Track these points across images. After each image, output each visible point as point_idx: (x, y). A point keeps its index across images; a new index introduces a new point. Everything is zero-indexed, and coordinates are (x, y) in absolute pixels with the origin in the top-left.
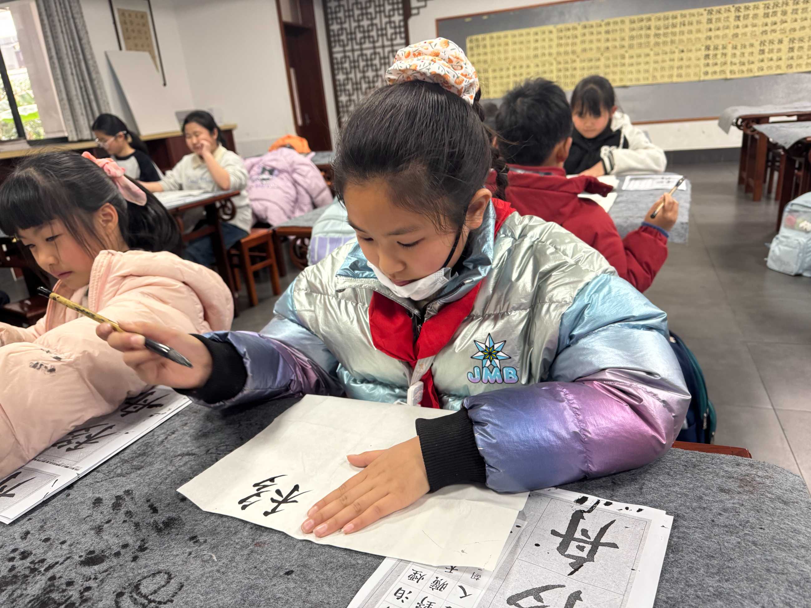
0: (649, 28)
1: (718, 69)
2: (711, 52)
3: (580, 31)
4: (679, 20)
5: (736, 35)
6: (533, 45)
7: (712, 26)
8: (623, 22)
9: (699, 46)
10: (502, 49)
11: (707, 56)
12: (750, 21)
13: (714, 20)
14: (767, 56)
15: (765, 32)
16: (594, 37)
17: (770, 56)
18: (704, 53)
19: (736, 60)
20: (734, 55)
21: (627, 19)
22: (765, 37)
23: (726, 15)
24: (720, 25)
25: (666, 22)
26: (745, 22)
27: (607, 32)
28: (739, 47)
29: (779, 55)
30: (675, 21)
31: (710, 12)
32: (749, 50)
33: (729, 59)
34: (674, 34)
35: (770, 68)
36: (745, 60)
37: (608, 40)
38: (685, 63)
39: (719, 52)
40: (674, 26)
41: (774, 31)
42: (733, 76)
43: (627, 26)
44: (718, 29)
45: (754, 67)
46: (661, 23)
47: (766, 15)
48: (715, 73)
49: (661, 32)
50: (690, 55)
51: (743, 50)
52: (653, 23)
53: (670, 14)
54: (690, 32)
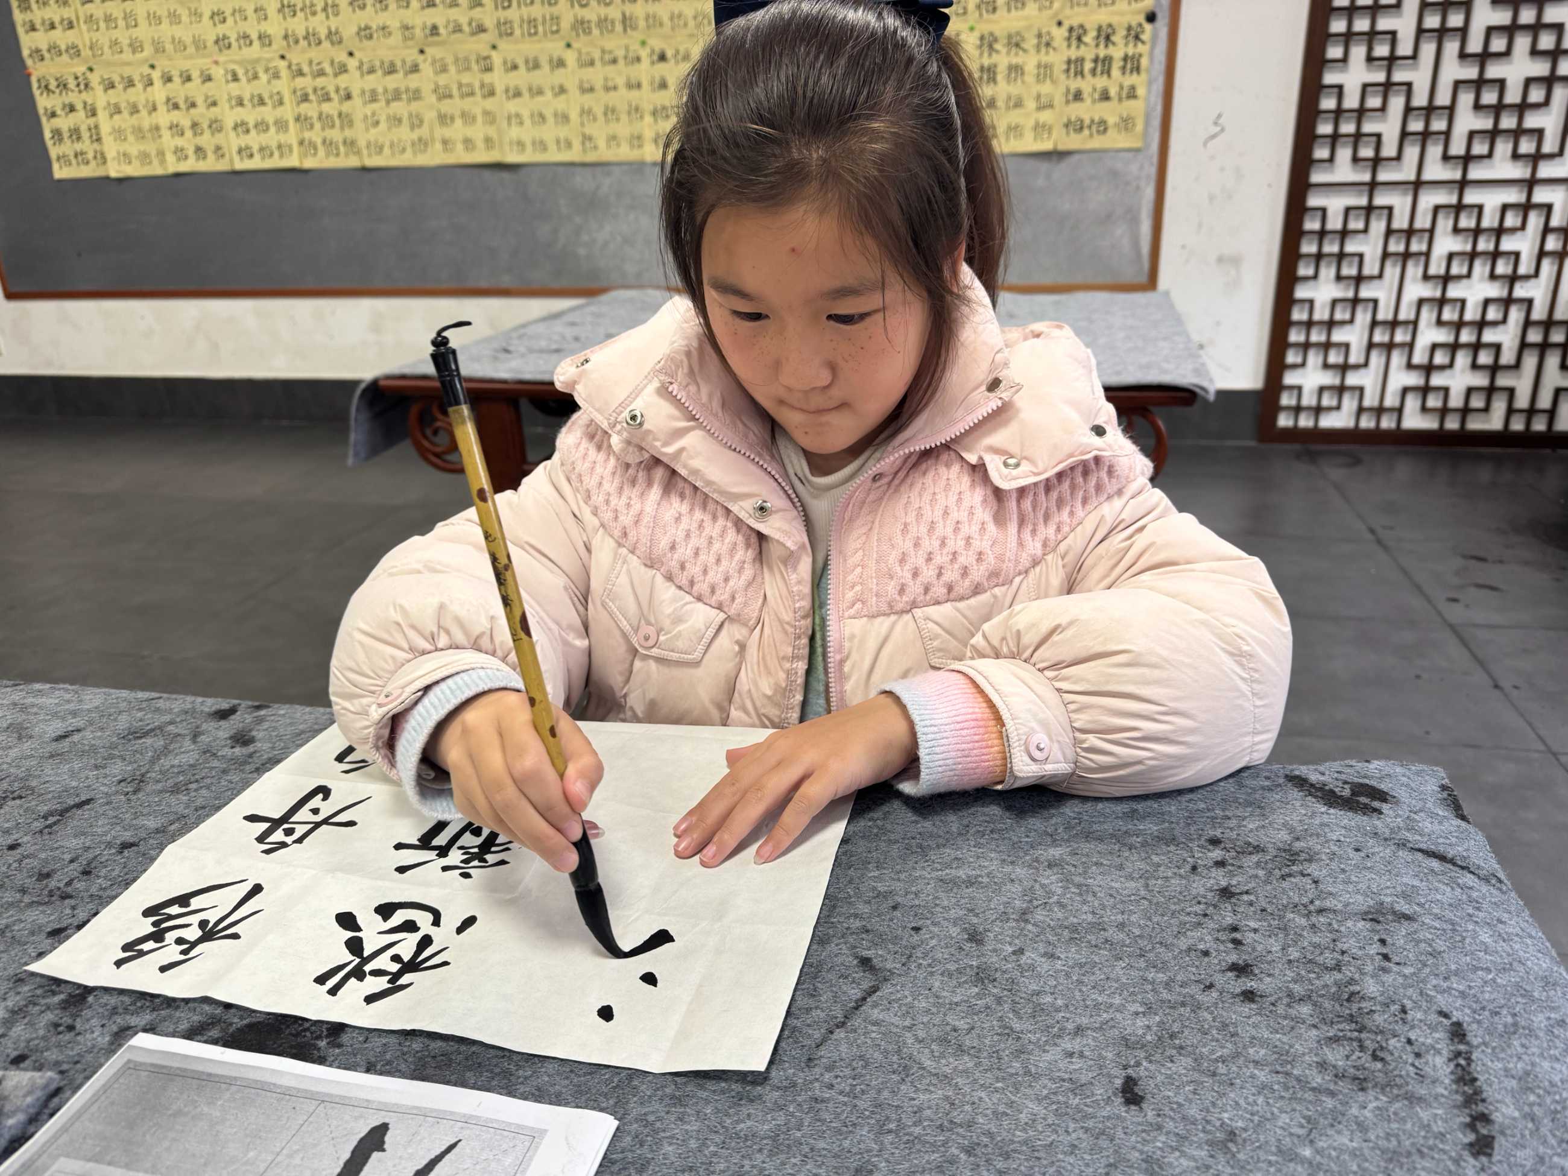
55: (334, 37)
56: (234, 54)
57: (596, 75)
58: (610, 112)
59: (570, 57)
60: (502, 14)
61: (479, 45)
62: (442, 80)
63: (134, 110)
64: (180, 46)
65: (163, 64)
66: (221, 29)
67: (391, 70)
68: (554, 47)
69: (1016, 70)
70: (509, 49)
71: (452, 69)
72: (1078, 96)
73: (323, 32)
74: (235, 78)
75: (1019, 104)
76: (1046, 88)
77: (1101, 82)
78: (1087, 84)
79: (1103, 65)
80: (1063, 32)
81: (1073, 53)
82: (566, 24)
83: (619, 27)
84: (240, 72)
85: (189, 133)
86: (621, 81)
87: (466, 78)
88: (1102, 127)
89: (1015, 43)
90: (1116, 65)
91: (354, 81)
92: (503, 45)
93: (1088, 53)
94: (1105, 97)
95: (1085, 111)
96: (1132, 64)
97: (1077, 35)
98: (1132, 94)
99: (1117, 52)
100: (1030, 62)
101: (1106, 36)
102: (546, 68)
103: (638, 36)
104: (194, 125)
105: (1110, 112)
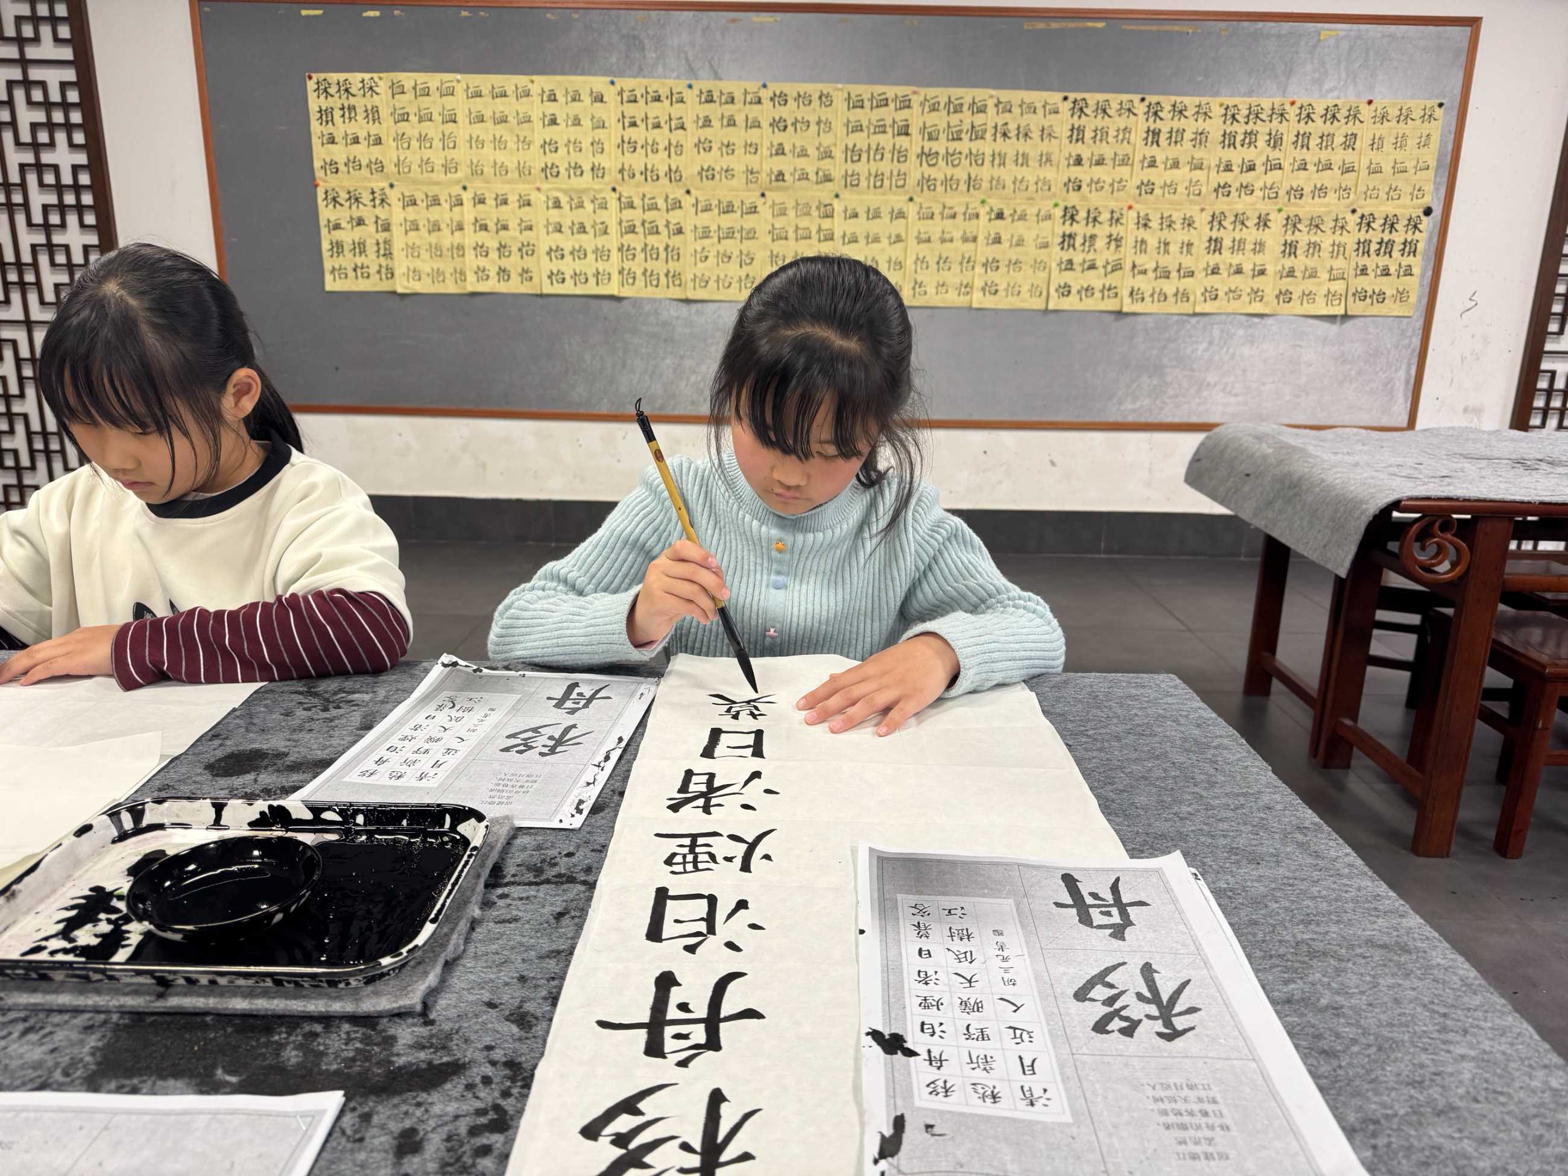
0: (905, 132)
1: (1095, 280)
2: (1080, 229)
3: (692, 110)
4: (991, 118)
5: (1147, 188)
6: (540, 133)
7: (1084, 151)
8: (825, 99)
9: (1046, 205)
10: (432, 130)
11: (1068, 240)
12: (1184, 150)
13: (1089, 134)
14: (1227, 258)
15: (1222, 189)
16: (738, 136)
17: (1237, 259)
18: (1057, 228)
19: (1147, 261)
20: (1141, 245)
21: (839, 93)
22: (1221, 204)
23: (1122, 122)
24: (1107, 150)
25: (955, 119)
26: (1174, 152)
27: (779, 125)
28: (1154, 224)
29: (1259, 259)
30: (979, 119)
31: (1079, 109)
32: (1179, 236)
33: (1128, 254)
34: (976, 159)
35: (1234, 293)
36: (1170, 261)
37: (780, 151)
38: (1005, 252)
39: (1102, 231)
40: (977, 134)
41: (1247, 189)
42: (1137, 308)
43: (839, 113)
44: (1100, 162)
45: (1195, 286)
46: (939, 120)
47: (1229, 140)
48: (1089, 290)
49: (940, 146)
50: (1020, 227)
51: (1166, 234)
52: (916, 117)
53: (967, 95)
54: (1023, 160)
55: (674, 176)
56: (563, 182)
57: (934, 228)
58: (943, 262)
59: (912, 210)
60: (851, 167)
61: (824, 193)
62: (779, 223)
63: (436, 227)
64: (502, 170)
65: (477, 186)
66: (550, 158)
67: (729, 209)
68: (898, 200)
69: (1314, 247)
70: (851, 199)
71: (792, 214)
72: (1364, 271)
73: (662, 170)
74: (557, 205)
75: (1313, 275)
76: (1339, 263)
77: (1383, 261)
78: (1370, 262)
79: (1386, 247)
80: (1356, 218)
81: (1363, 236)
82: (912, 180)
83: (963, 187)
84: (564, 200)
85: (493, 255)
86: (957, 235)
87: (803, 223)
88: (1381, 298)
89: (1316, 225)
90: (1397, 247)
91: (687, 217)
92: (846, 195)
93: (1375, 236)
94: (1386, 273)
95: (1367, 283)
96: (1410, 249)
97: (1366, 221)
98: (1409, 272)
99: (1398, 238)
100: (1326, 241)
101: (1391, 224)
102: (886, 218)
103: (980, 195)
104: (502, 247)
105: (1388, 286)
